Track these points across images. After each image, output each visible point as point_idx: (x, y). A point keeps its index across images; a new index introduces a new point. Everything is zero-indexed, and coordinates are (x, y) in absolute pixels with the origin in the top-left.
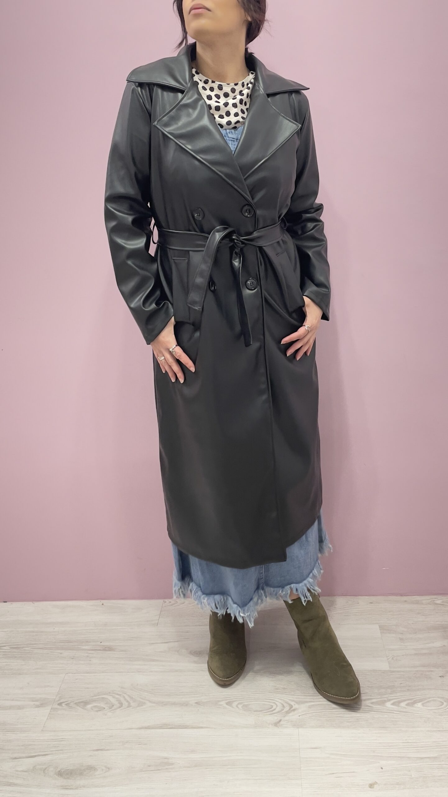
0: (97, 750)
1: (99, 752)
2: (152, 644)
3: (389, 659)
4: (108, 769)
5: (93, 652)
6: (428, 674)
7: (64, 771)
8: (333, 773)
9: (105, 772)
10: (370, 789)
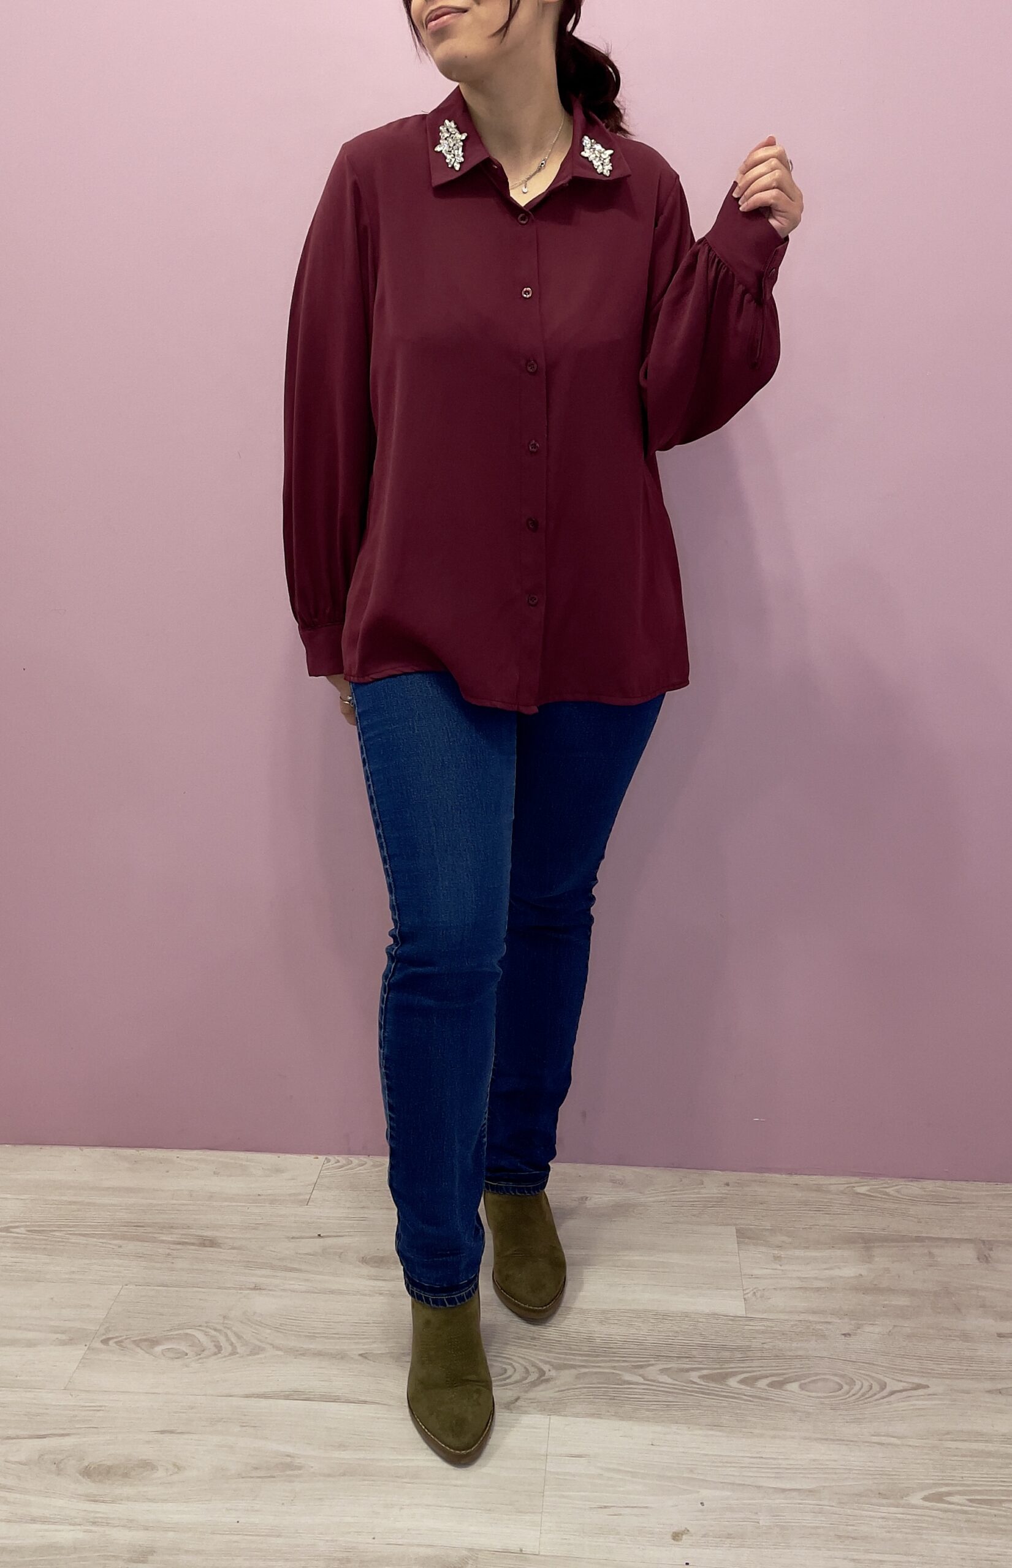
0: (163, 1432)
1: (167, 1438)
2: (293, 1238)
3: (748, 1293)
4: (178, 1468)
5: (179, 1247)
6: (821, 1328)
7: (95, 1468)
8: (605, 1507)
9: (171, 1475)
10: (674, 1542)
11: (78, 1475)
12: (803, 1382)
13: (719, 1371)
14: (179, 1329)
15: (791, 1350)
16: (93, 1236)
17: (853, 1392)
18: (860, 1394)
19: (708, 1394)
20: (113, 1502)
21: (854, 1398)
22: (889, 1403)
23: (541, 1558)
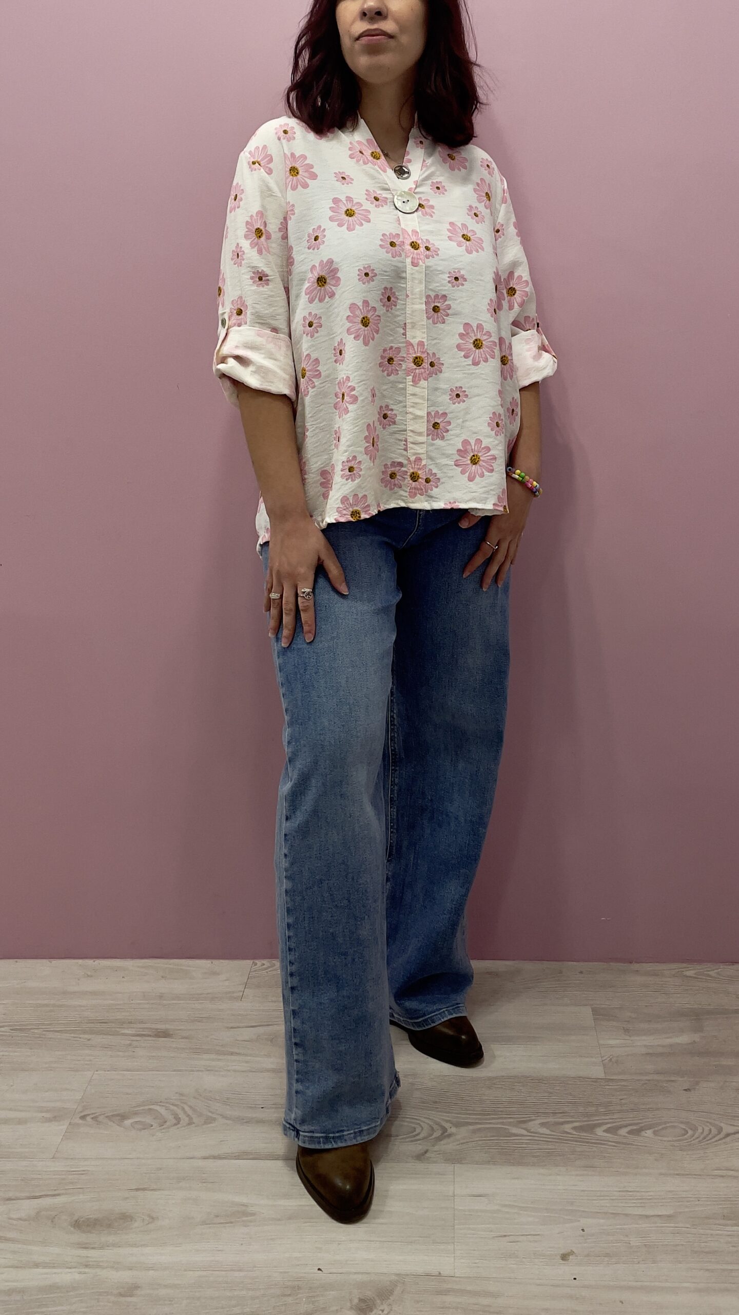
0: (137, 1190)
1: (139, 1193)
2: (231, 1028)
3: (605, 1060)
4: (153, 1219)
5: (138, 1038)
6: (666, 1085)
7: (83, 1221)
8: (505, 1236)
9: (147, 1224)
10: (563, 1262)
11: (69, 1227)
12: (656, 1129)
13: (587, 1123)
14: (144, 1106)
15: (644, 1104)
16: (66, 1032)
17: (696, 1135)
18: (702, 1137)
19: (580, 1142)
20: (100, 1248)
21: (697, 1140)
22: (725, 1143)
23: (457, 1279)
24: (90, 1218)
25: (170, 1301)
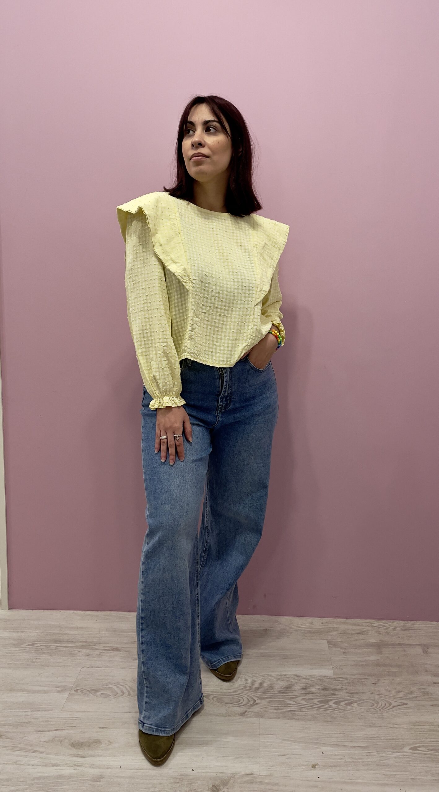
0: (103, 728)
1: (105, 730)
3: (334, 667)
4: (111, 743)
5: (103, 651)
6: (364, 681)
7: (76, 743)
8: (284, 755)
9: (108, 745)
10: (313, 769)
11: (69, 746)
12: (358, 703)
13: (325, 699)
14: (106, 685)
15: (353, 690)
16: (68, 647)
17: (378, 706)
18: (381, 707)
19: (322, 709)
20: (84, 757)
21: (379, 709)
22: (393, 711)
23: (260, 776)
24: (79, 742)
25: (119, 785)
